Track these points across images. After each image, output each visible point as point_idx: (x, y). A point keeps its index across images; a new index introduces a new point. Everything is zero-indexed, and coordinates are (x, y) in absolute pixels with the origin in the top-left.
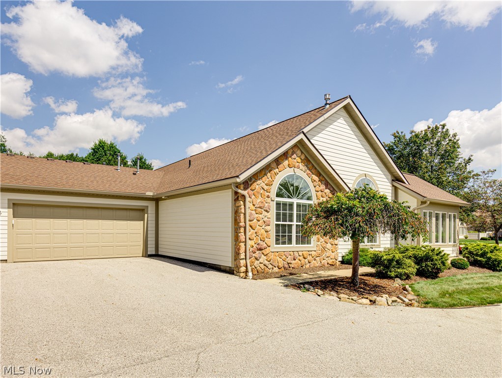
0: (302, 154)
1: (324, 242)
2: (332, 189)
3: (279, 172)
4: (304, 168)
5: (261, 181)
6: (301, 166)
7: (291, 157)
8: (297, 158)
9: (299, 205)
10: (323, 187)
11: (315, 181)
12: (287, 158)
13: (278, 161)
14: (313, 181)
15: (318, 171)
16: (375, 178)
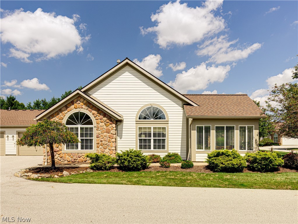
0: (84, 100)
1: (103, 148)
2: (109, 117)
3: (68, 112)
4: (86, 108)
5: (56, 118)
6: (84, 106)
7: (76, 103)
8: (81, 103)
9: (82, 128)
10: (101, 117)
11: (94, 114)
12: (73, 104)
13: (67, 106)
14: (93, 114)
15: (97, 108)
16: (162, 106)
